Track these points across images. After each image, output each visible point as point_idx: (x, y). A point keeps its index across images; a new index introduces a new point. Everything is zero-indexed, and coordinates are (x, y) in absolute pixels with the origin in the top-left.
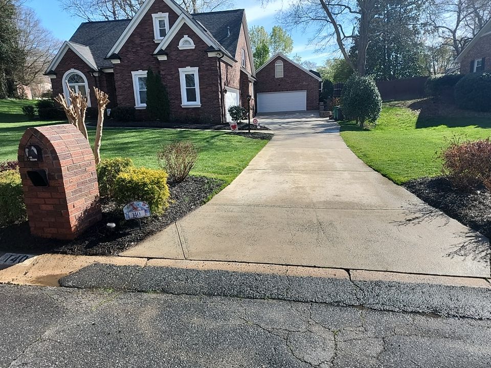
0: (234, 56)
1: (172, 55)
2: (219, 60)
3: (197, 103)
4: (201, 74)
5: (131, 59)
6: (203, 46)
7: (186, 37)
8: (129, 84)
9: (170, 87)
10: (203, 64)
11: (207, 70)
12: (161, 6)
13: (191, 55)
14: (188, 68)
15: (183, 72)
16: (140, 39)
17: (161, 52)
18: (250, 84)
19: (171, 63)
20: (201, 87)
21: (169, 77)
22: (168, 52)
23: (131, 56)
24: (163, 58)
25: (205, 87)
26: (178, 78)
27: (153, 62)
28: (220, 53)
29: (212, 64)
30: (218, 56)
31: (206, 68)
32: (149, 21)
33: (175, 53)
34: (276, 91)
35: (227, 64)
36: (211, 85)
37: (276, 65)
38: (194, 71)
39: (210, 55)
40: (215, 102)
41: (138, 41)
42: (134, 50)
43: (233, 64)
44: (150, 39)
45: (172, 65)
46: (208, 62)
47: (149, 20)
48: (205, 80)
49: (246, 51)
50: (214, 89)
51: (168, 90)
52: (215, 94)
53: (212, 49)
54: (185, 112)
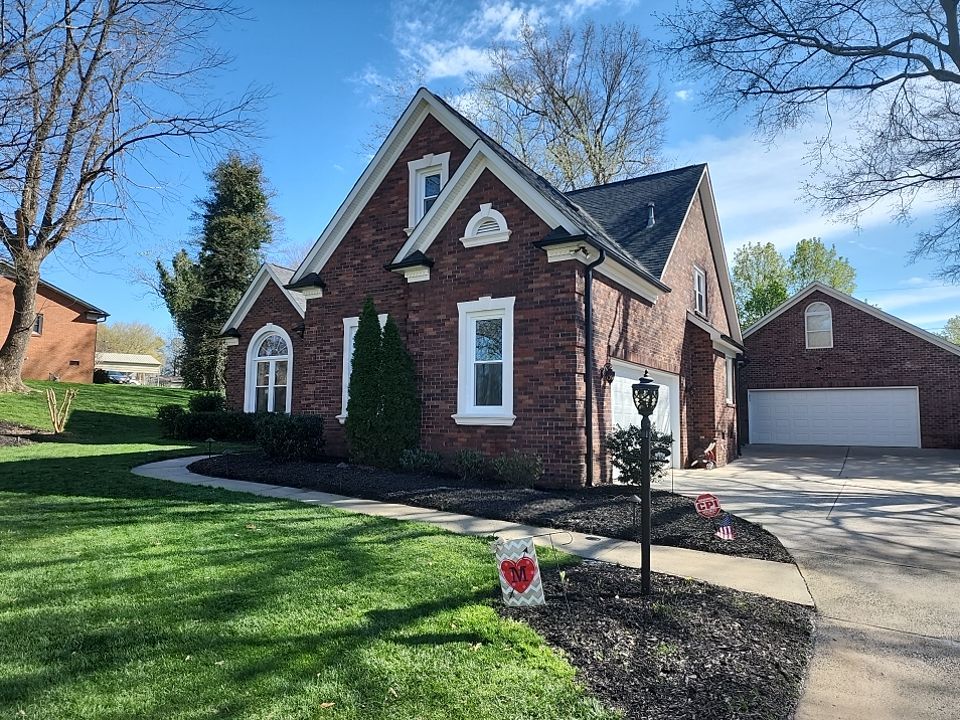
0: (658, 273)
1: (444, 266)
2: (588, 271)
3: (503, 414)
4: (522, 317)
5: (348, 285)
6: (535, 230)
7: (486, 209)
8: (335, 354)
9: (429, 361)
10: (530, 286)
11: (542, 305)
12: (432, 138)
13: (496, 261)
14: (486, 301)
15: (470, 314)
16: (374, 231)
17: (416, 259)
18: (719, 362)
19: (439, 290)
20: (519, 359)
21: (430, 331)
22: (434, 257)
23: (348, 279)
24: (418, 275)
25: (532, 359)
26: (453, 334)
27: (398, 292)
28: (588, 247)
29: (559, 282)
30: (581, 257)
31: (539, 298)
32: (400, 182)
33: (451, 259)
34: (808, 384)
35: (627, 294)
36: (550, 354)
37: (806, 314)
38: (503, 309)
39: (556, 254)
40: (561, 410)
41: (368, 236)
42: (357, 262)
43: (656, 297)
44: (398, 230)
45: (441, 293)
46: (546, 279)
47: (401, 179)
48: (531, 338)
49: (713, 274)
50: (560, 366)
51: (425, 368)
52: (564, 384)
53: (560, 237)
54: (463, 438)
